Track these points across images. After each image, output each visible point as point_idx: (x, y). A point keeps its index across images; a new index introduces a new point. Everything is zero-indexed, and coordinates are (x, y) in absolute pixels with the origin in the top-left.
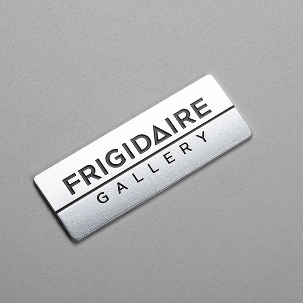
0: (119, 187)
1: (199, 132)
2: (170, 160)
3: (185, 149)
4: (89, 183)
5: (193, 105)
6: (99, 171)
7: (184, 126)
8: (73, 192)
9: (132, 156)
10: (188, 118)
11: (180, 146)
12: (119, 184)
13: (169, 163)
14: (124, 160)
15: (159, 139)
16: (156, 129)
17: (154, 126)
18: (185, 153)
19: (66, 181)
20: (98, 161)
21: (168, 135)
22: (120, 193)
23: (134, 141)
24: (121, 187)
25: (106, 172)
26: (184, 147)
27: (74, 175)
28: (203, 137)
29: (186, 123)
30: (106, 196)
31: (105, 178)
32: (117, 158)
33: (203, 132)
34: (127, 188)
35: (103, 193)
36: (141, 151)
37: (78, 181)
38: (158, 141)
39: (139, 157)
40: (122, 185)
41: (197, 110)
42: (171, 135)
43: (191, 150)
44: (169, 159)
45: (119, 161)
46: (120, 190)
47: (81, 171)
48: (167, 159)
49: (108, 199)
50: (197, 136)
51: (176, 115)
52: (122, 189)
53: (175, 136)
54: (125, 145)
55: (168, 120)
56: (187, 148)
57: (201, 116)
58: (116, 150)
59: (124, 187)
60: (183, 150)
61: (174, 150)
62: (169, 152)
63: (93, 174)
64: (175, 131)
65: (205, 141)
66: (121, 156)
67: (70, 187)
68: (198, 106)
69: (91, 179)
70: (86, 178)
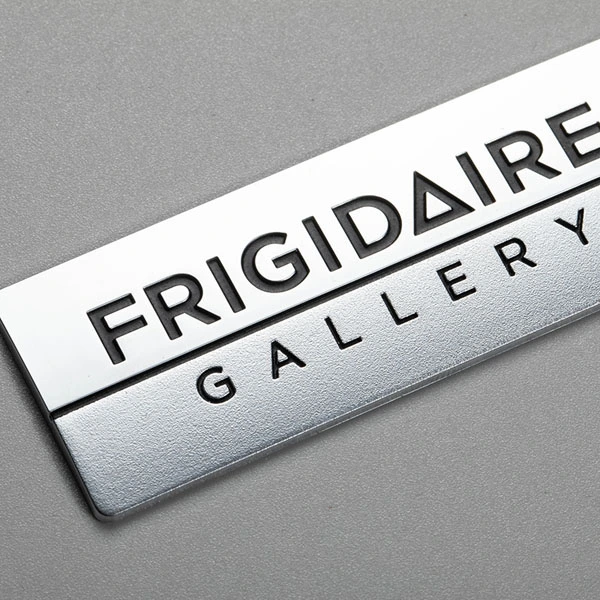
0: (274, 356)
1: (567, 209)
2: (458, 288)
3: (513, 259)
4: (174, 332)
5: (556, 122)
6: (213, 298)
7: (517, 185)
8: (117, 355)
9: (333, 262)
10: (533, 161)
11: (499, 248)
12: (276, 345)
13: (455, 297)
14: (302, 270)
15: (429, 216)
16: (422, 185)
17: (417, 176)
18: (512, 273)
19: (97, 316)
20: (215, 264)
21: (459, 208)
22: (276, 375)
23: (343, 212)
24: (282, 357)
25: (237, 304)
26: (512, 251)
27: (129, 300)
28: (578, 229)
29: (525, 175)
30: (228, 381)
31: (231, 321)
32: (279, 261)
33: (581, 212)
34: (302, 364)
35: (219, 369)
36: (363, 248)
37: (141, 321)
38: (423, 223)
39: (354, 266)
40: (285, 351)
41: (567, 140)
42: (471, 210)
43: (532, 264)
44: (454, 286)
45: (288, 271)
46: (277, 365)
47: (154, 291)
48: (448, 284)
49: (233, 390)
50: (560, 221)
51: (496, 148)
52: (285, 363)
53: (482, 215)
54: (311, 224)
55: (465, 160)
56: (521, 257)
57: (578, 159)
58: (280, 237)
59: (292, 358)
60: (507, 262)
61: (478, 258)
62: (458, 264)
63: (192, 306)
64: (487, 197)
65: (585, 241)
66: (295, 257)
67: (110, 338)
68: (571, 126)
69: (184, 320)
70: (167, 315)
